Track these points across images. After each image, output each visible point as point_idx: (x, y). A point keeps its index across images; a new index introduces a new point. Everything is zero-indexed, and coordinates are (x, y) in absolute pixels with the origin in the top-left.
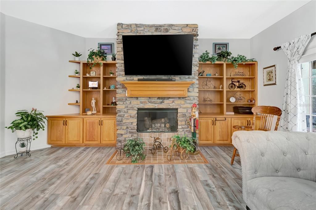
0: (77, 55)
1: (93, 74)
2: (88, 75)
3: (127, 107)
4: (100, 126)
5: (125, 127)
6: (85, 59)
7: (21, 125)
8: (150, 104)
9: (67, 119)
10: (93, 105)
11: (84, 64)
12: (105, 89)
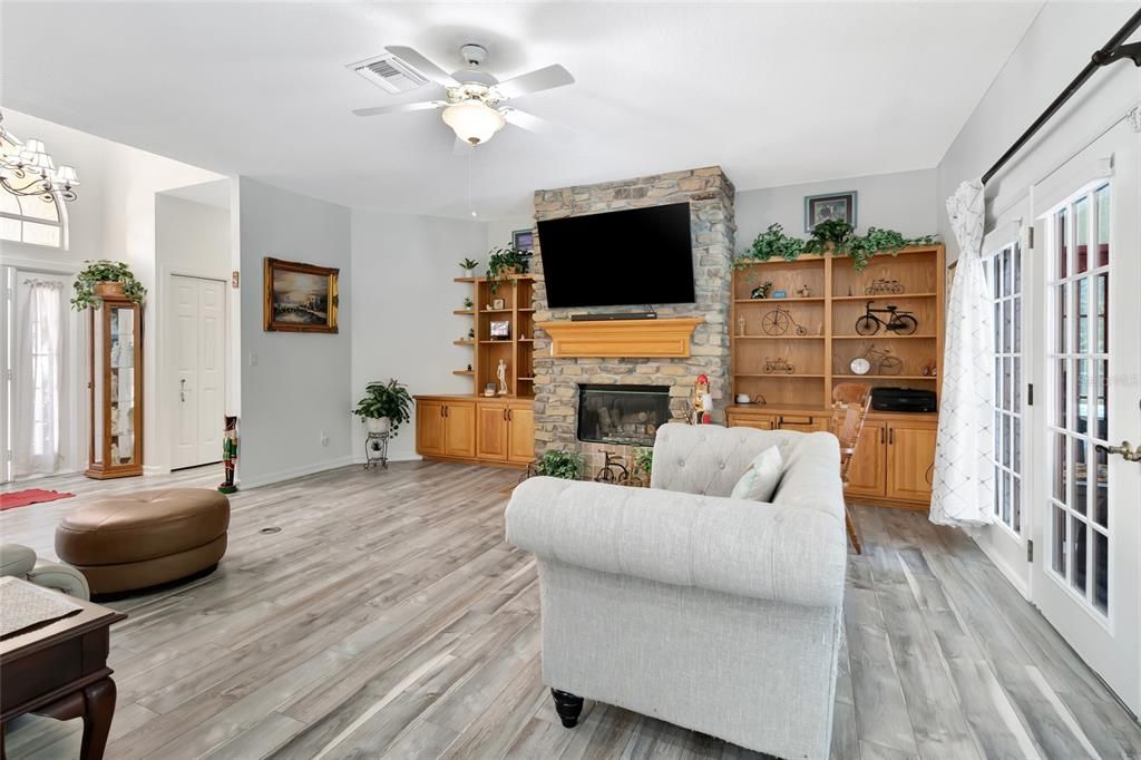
0: (470, 265)
1: (498, 305)
2: (489, 309)
3: (555, 380)
4: (505, 423)
5: (550, 427)
6: (482, 272)
7: (372, 409)
8: (604, 375)
9: (447, 404)
10: (502, 377)
11: (481, 284)
12: (523, 339)
